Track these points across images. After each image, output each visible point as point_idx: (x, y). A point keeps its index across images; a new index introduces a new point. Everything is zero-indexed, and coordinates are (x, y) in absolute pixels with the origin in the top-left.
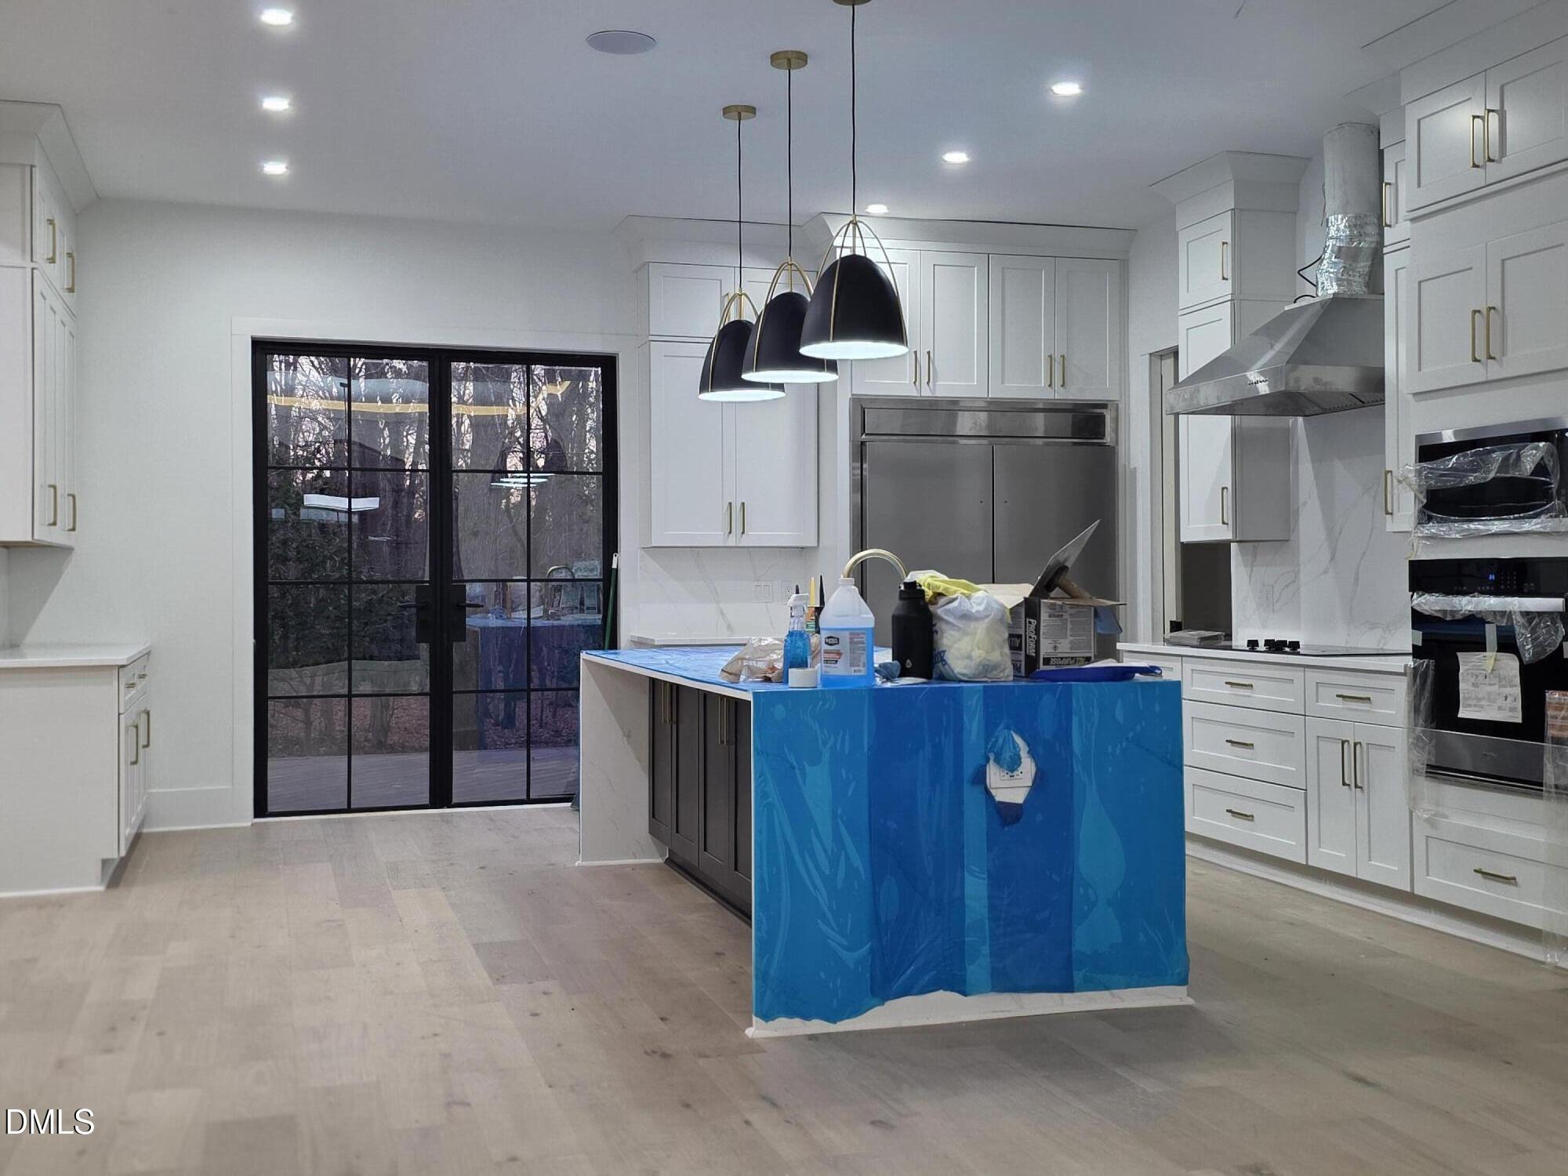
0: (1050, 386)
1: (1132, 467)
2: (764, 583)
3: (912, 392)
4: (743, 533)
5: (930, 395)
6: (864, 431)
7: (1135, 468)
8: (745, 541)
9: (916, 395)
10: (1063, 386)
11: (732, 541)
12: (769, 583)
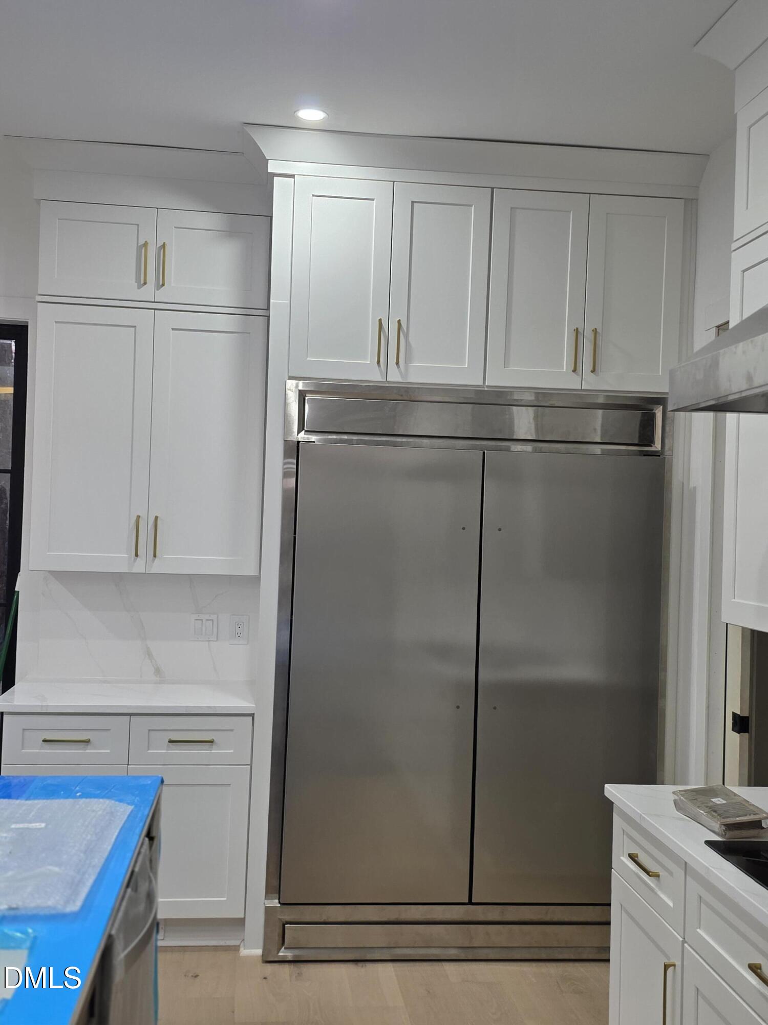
0: (574, 371)
1: (692, 485)
2: (207, 617)
3: (374, 376)
4: (155, 556)
5: (400, 380)
6: (303, 429)
7: (695, 488)
8: (157, 568)
9: (380, 379)
10: (593, 371)
11: (139, 567)
12: (214, 617)
